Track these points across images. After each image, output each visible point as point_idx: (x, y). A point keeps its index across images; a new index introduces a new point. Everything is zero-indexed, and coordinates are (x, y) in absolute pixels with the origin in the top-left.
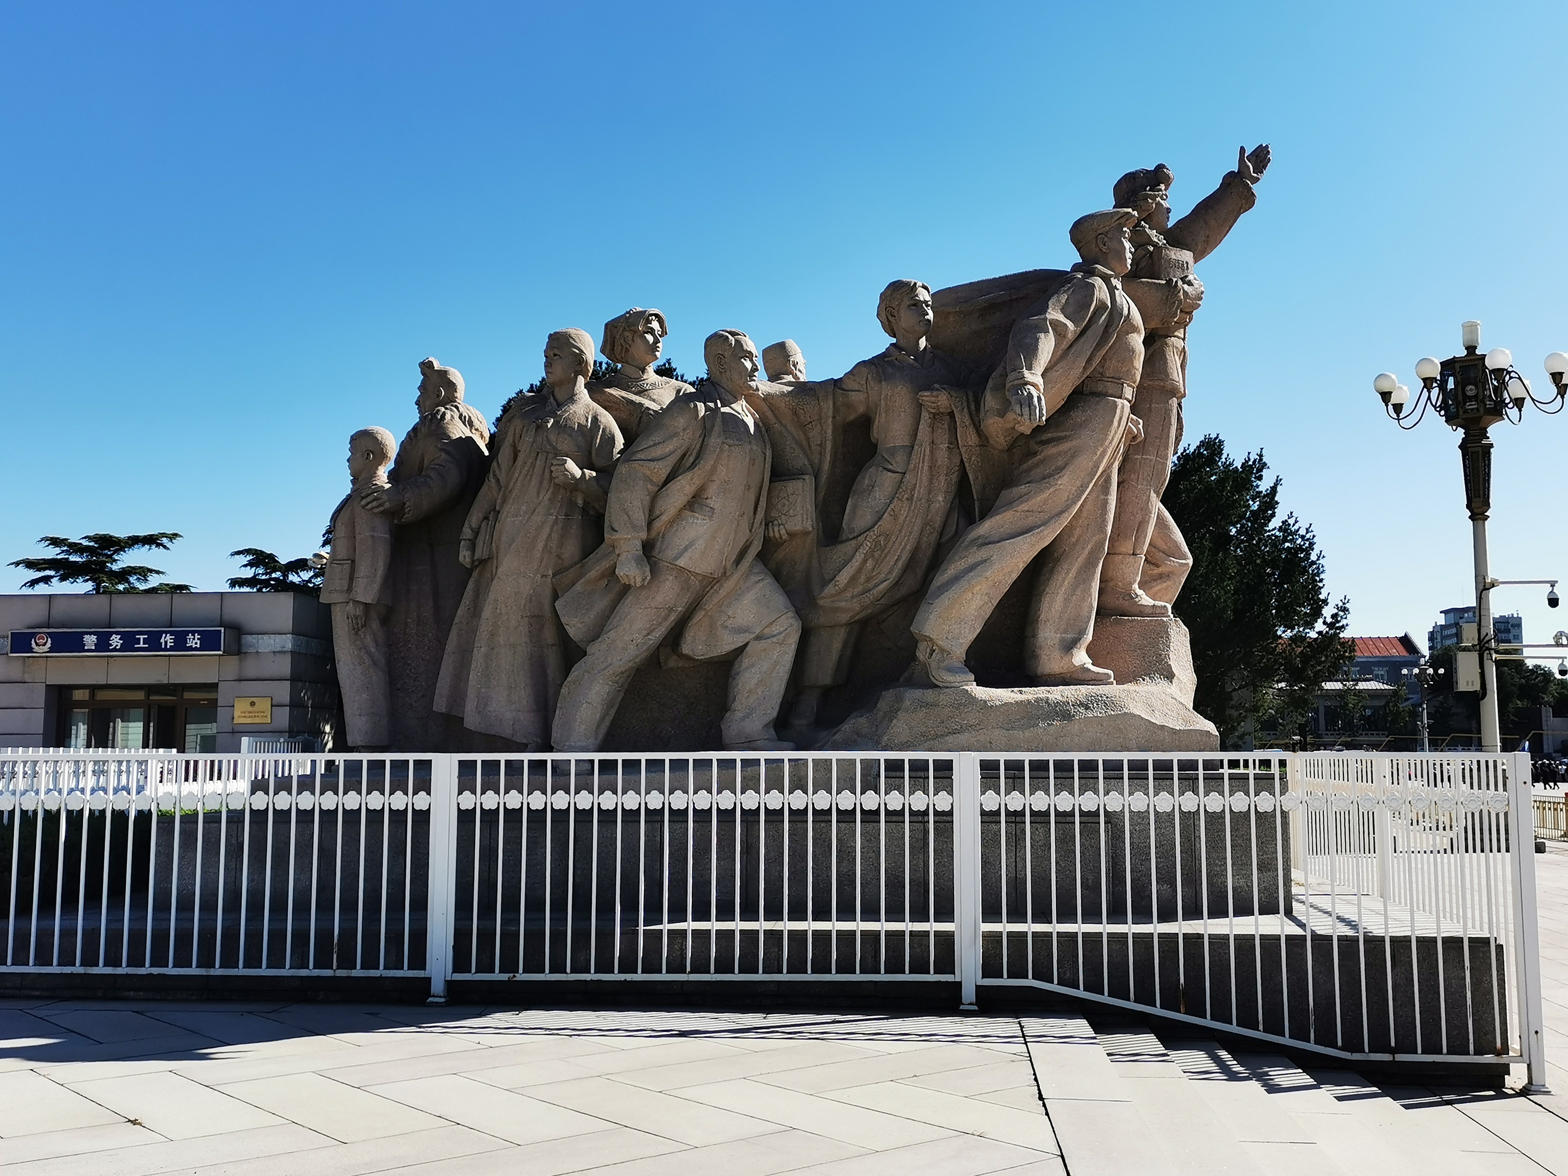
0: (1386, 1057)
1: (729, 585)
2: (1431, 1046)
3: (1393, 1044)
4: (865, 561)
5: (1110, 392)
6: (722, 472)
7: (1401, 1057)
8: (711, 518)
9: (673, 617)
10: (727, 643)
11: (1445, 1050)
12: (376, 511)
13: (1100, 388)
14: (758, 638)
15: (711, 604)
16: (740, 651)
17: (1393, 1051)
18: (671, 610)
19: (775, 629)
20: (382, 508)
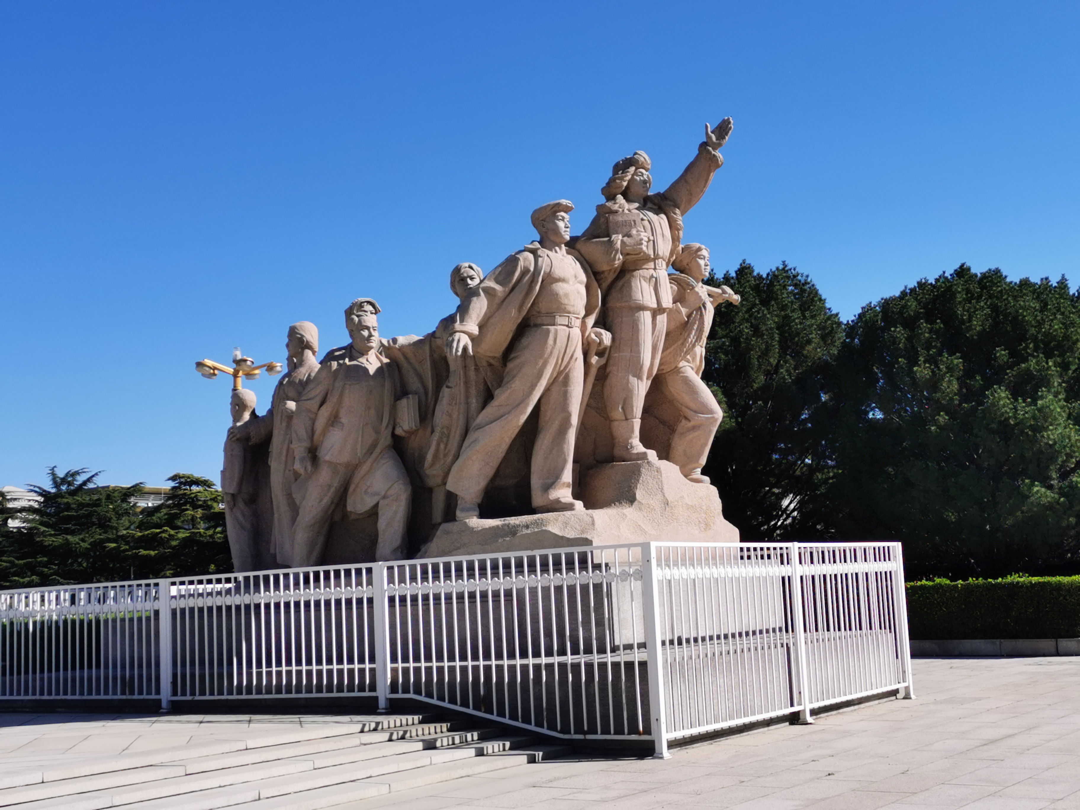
0: (581, 737)
1: (365, 468)
2: (606, 731)
3: (586, 728)
4: (438, 445)
5: (545, 323)
6: (347, 401)
7: (589, 737)
8: (342, 429)
9: (333, 490)
10: (369, 503)
11: (612, 732)
12: (233, 439)
13: (539, 321)
14: (384, 497)
15: (356, 479)
16: (377, 505)
17: (585, 733)
18: (330, 486)
19: (391, 492)
20: (235, 438)
